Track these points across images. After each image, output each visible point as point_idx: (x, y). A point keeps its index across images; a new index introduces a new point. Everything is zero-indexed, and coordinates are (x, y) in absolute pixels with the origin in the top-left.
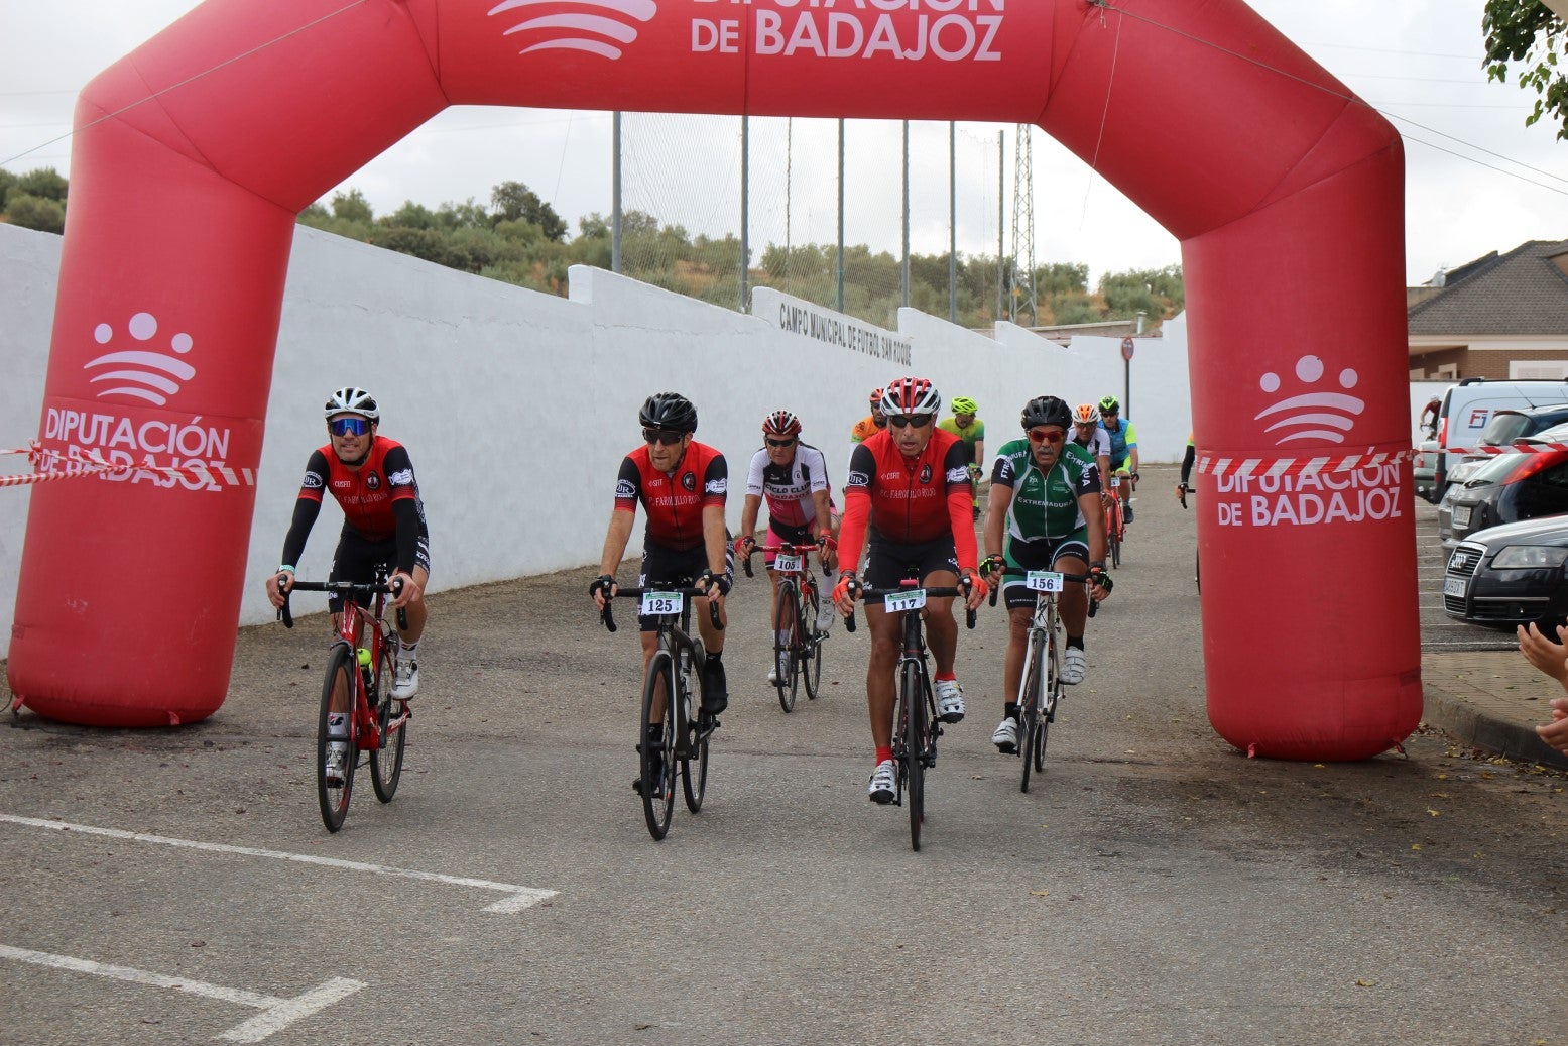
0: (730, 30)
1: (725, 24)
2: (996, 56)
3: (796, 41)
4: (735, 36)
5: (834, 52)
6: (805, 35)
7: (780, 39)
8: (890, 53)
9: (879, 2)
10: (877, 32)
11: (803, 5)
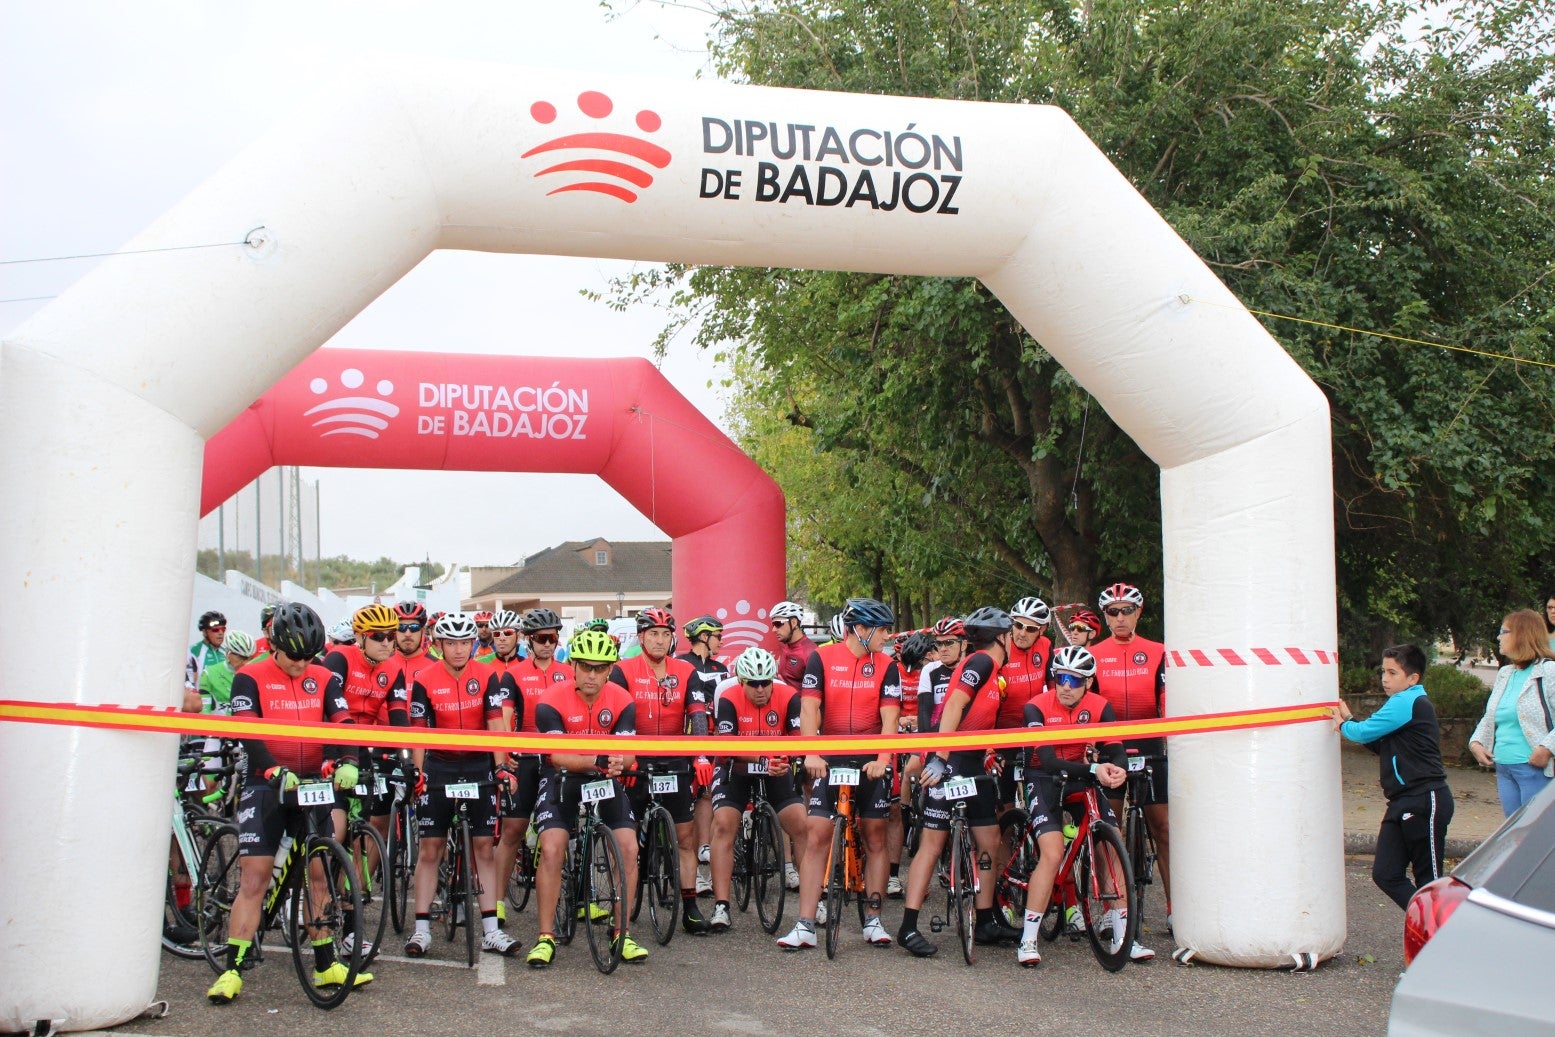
0: (440, 422)
1: (437, 418)
2: (583, 437)
3: (476, 428)
4: (443, 425)
5: (496, 434)
6: (481, 424)
7: (467, 426)
8: (526, 435)
9: (521, 407)
10: (520, 423)
11: (480, 408)
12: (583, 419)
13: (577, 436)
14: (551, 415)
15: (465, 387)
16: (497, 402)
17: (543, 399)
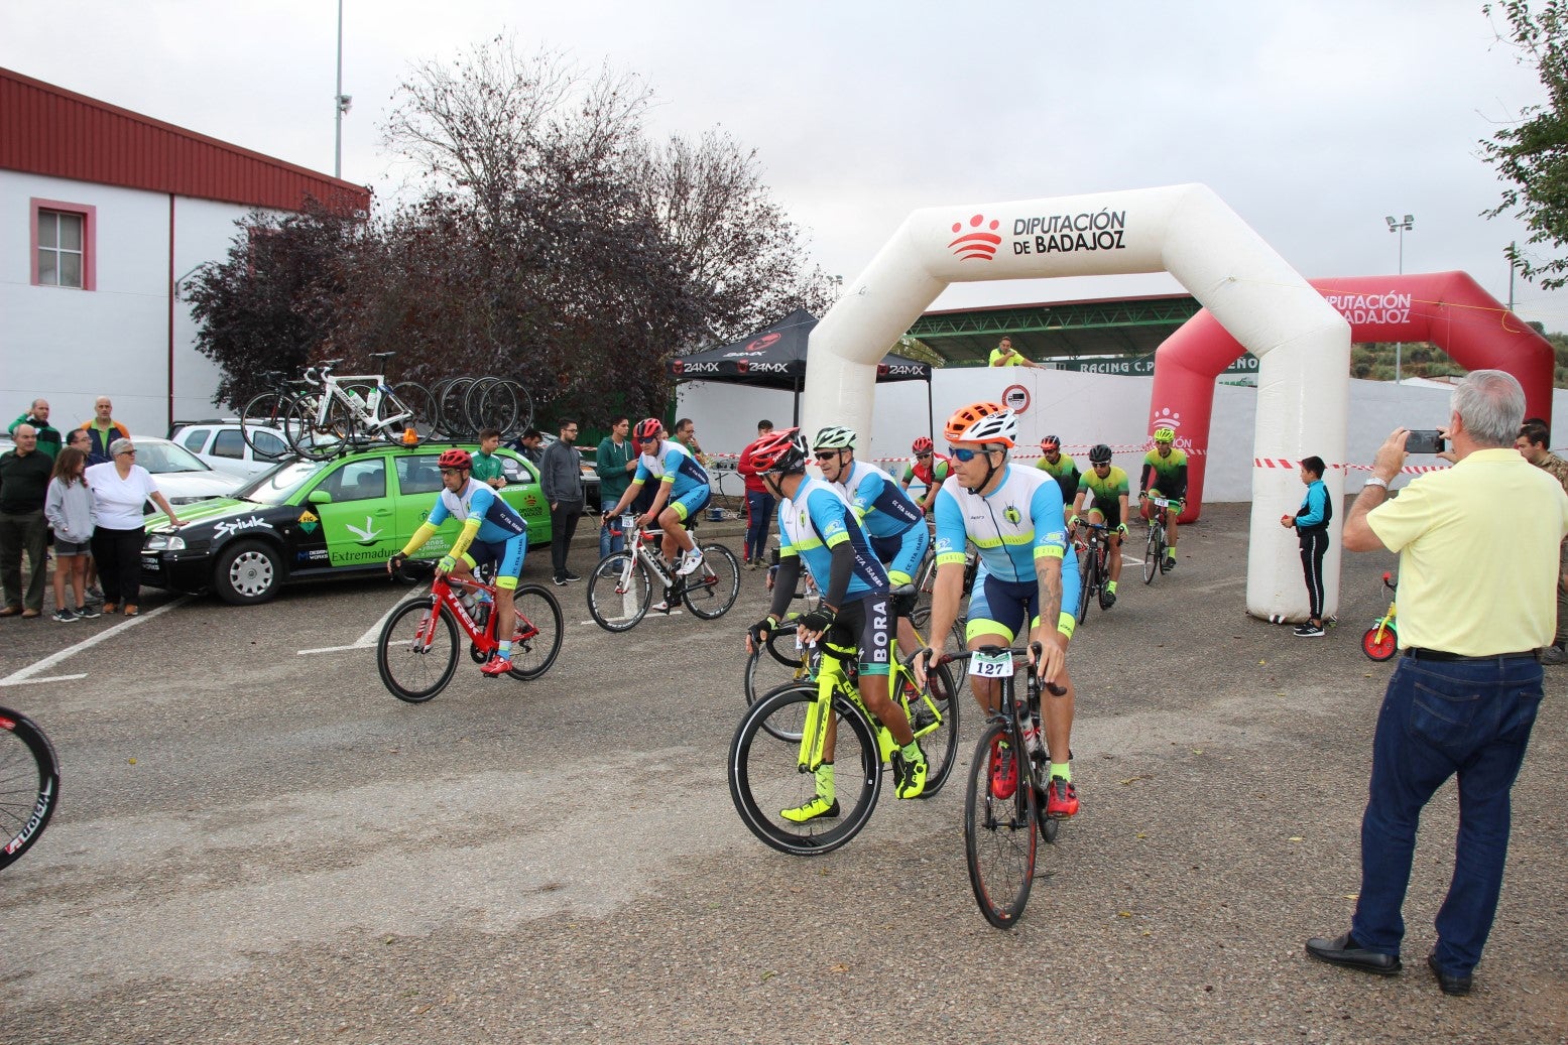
9: (1371, 307)
10: (1370, 316)
11: (1347, 309)
12: (1407, 311)
13: (1404, 321)
14: (1387, 310)
15: (1340, 297)
16: (1357, 305)
17: (1383, 300)
